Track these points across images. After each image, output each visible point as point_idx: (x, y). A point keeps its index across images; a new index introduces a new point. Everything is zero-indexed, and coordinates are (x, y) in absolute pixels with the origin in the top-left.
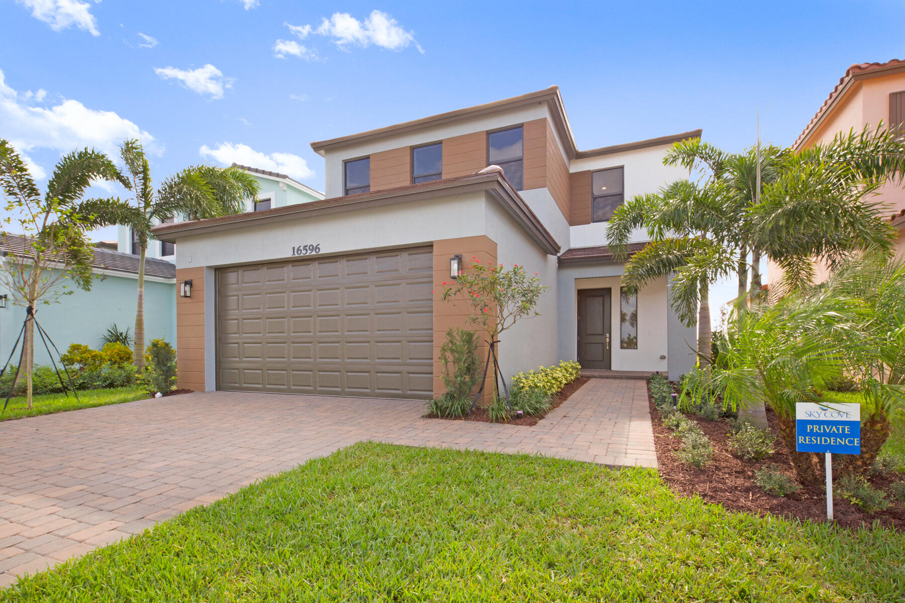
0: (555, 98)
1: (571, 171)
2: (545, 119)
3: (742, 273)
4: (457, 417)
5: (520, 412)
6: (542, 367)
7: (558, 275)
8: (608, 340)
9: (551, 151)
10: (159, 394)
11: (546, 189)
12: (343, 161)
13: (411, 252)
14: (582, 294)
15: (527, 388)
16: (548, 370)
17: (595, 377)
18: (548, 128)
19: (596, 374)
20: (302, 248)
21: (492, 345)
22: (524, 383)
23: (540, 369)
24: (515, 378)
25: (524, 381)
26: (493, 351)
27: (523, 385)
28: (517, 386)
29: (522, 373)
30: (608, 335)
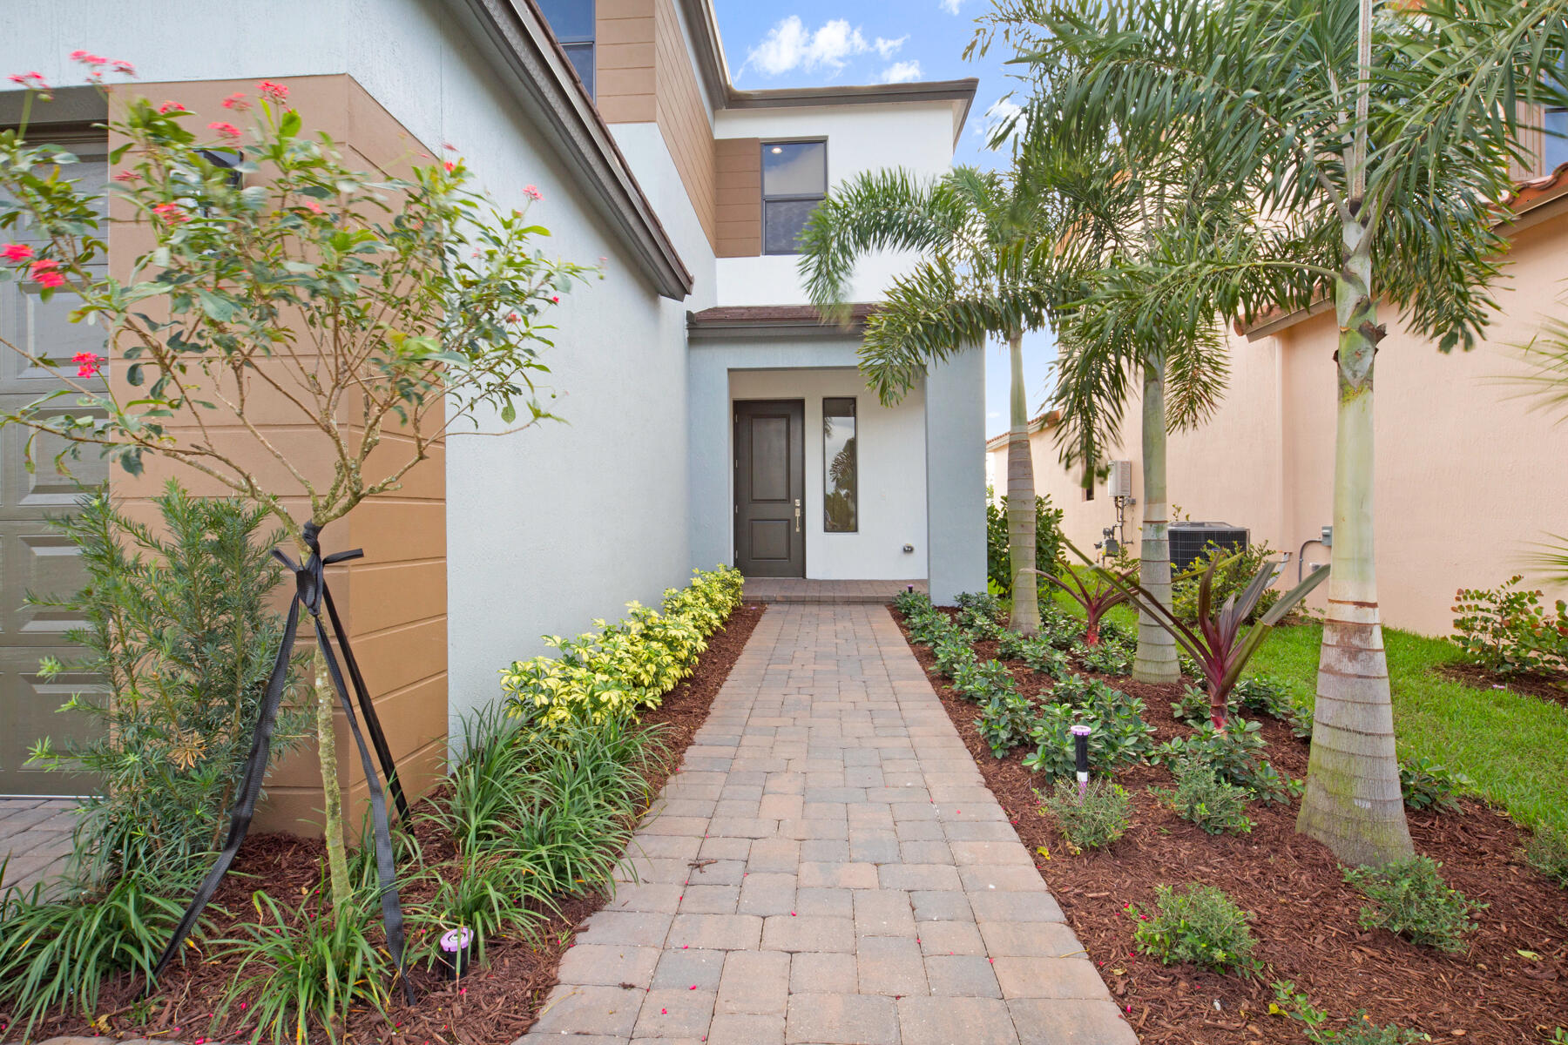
1: (717, 137)
5: (456, 940)
6: (635, 606)
7: (688, 356)
8: (798, 513)
11: (653, 128)
14: (746, 413)
15: (562, 714)
16: (654, 613)
17: (776, 602)
19: (776, 593)
21: (306, 578)
22: (551, 693)
23: (630, 611)
24: (516, 679)
25: (552, 683)
26: (314, 608)
27: (545, 701)
28: (524, 704)
29: (558, 639)
30: (798, 502)
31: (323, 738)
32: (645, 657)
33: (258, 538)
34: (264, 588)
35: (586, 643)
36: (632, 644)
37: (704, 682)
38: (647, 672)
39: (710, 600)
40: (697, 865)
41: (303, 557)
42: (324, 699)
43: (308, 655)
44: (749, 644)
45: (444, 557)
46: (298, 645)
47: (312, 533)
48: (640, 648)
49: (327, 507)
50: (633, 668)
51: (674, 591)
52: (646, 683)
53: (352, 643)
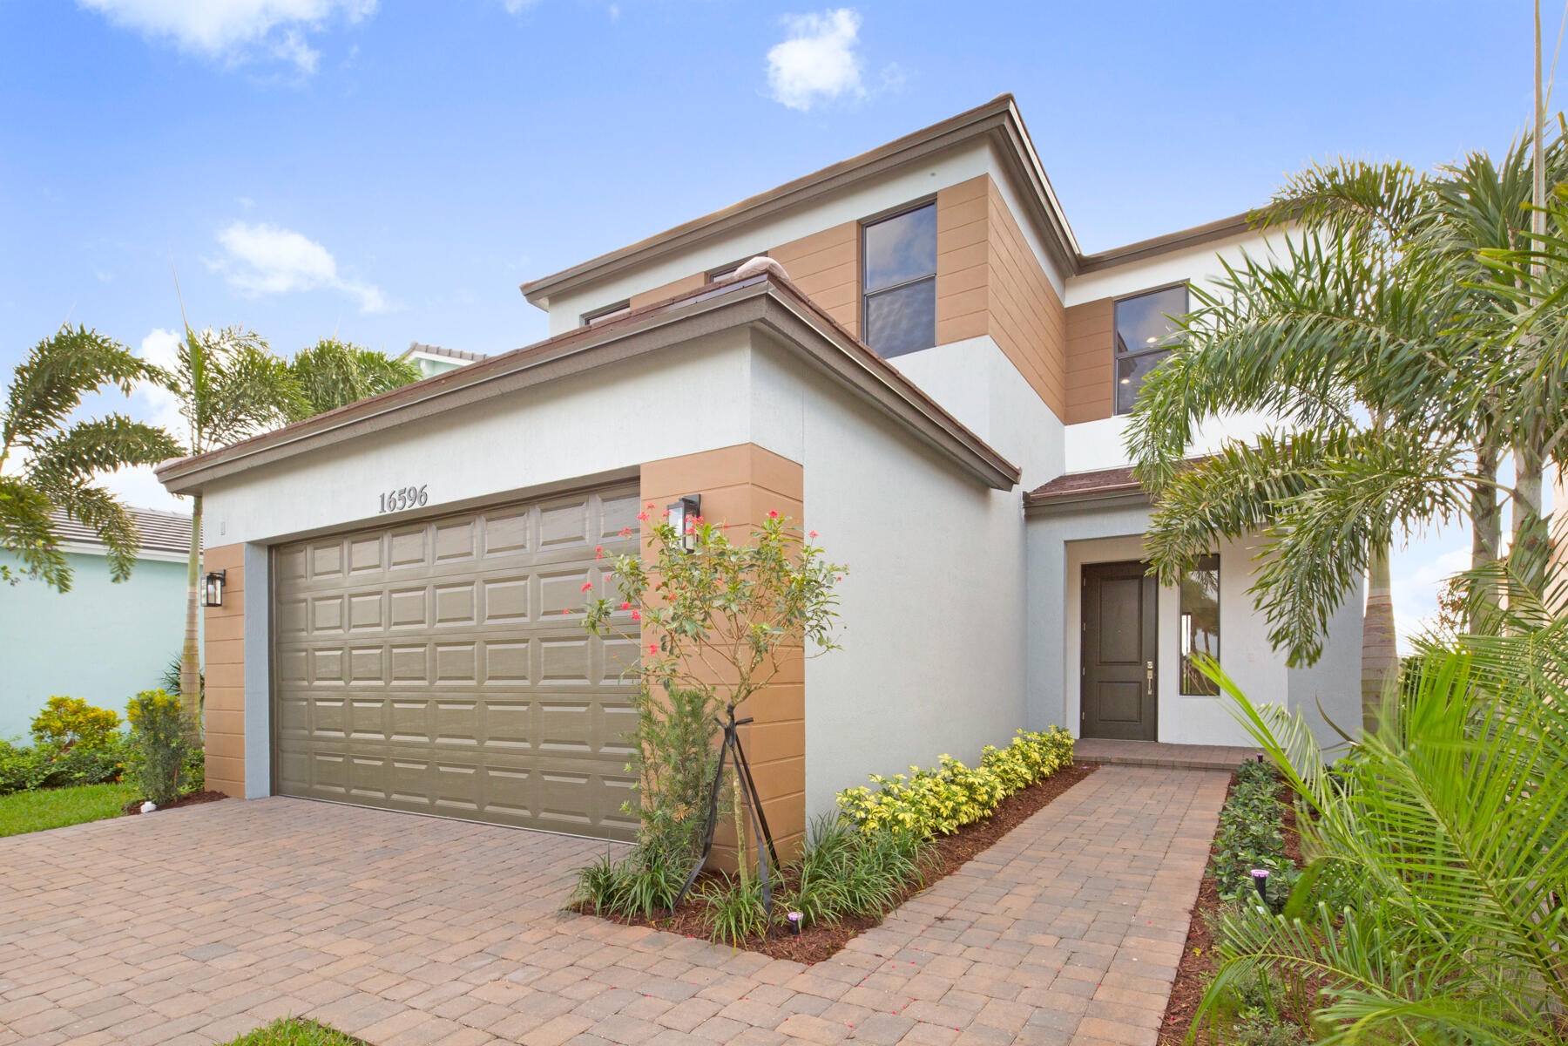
0: (1007, 124)
1: (1066, 306)
2: (984, 178)
3: (1483, 517)
4: (639, 919)
5: (796, 916)
6: (945, 758)
7: (1025, 537)
8: (1150, 675)
9: (1004, 254)
10: (148, 806)
11: (988, 337)
12: (582, 316)
13: (608, 494)
14: (1095, 575)
15: (874, 825)
16: (963, 765)
17: (1111, 763)
18: (992, 198)
19: (1114, 754)
20: (396, 496)
21: (729, 732)
22: (867, 811)
23: (941, 761)
24: (845, 799)
25: (869, 805)
26: (732, 746)
27: (863, 815)
28: (851, 816)
29: (879, 778)
30: (1150, 665)
31: (737, 811)
32: (944, 796)
33: (708, 709)
34: (711, 735)
35: (897, 781)
36: (936, 786)
37: (1002, 822)
38: (946, 807)
39: (1025, 757)
40: (941, 919)
41: (727, 721)
42: (738, 791)
43: (730, 771)
44: (1061, 798)
45: (803, 719)
46: (725, 766)
47: (731, 710)
48: (941, 788)
49: (736, 696)
50: (934, 802)
51: (992, 748)
52: (945, 815)
53: (751, 768)
